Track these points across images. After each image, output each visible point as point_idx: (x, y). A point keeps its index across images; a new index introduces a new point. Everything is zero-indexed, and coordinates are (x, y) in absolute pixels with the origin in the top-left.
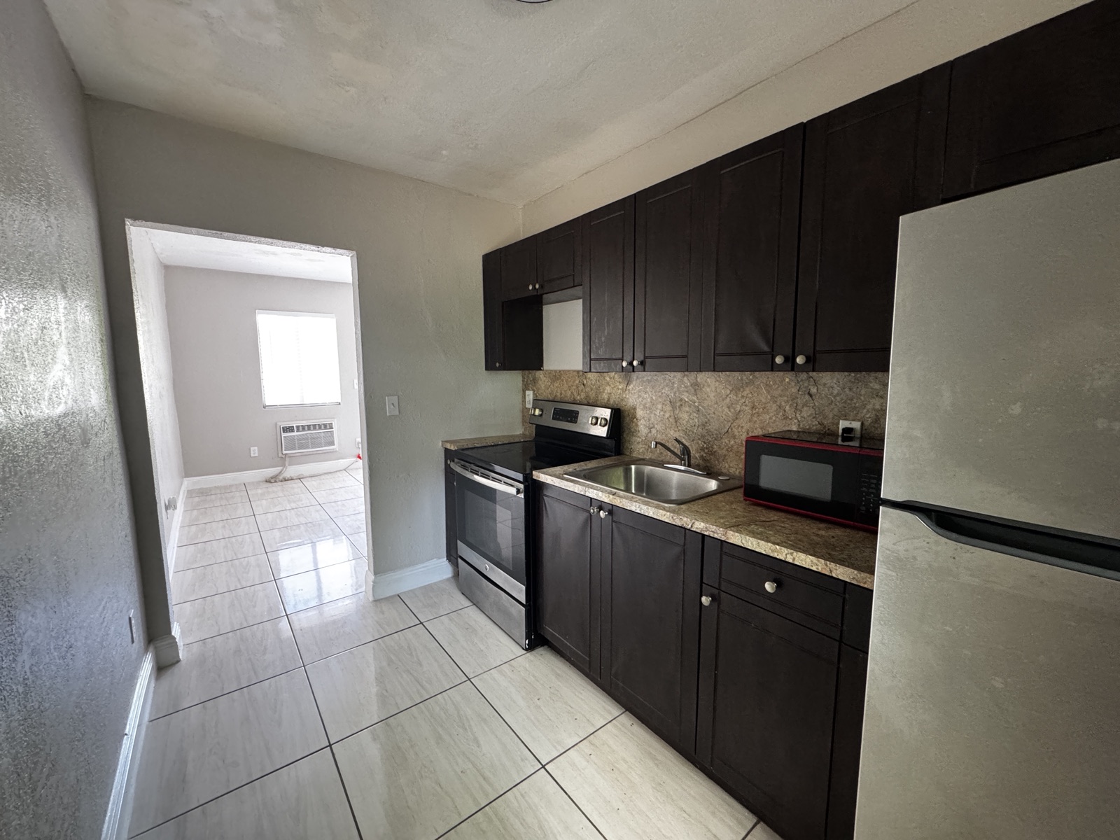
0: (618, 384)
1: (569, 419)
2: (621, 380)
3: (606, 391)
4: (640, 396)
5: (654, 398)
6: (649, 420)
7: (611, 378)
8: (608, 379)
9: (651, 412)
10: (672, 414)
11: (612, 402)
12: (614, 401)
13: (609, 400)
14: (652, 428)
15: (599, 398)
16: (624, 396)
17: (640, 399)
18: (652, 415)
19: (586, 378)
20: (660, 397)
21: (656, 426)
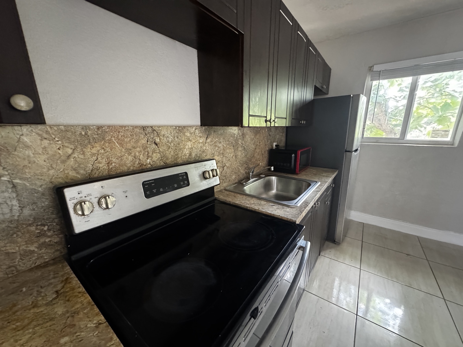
0: (199, 138)
1: (176, 186)
2: (201, 135)
3: (187, 147)
4: (216, 146)
5: (225, 145)
6: (223, 162)
7: (191, 134)
8: (188, 134)
9: (224, 156)
10: (234, 154)
11: (193, 155)
12: (196, 155)
13: (190, 154)
14: (224, 166)
15: (180, 155)
16: (205, 148)
17: (217, 148)
18: (224, 158)
19: (158, 135)
20: (228, 144)
21: (227, 164)
